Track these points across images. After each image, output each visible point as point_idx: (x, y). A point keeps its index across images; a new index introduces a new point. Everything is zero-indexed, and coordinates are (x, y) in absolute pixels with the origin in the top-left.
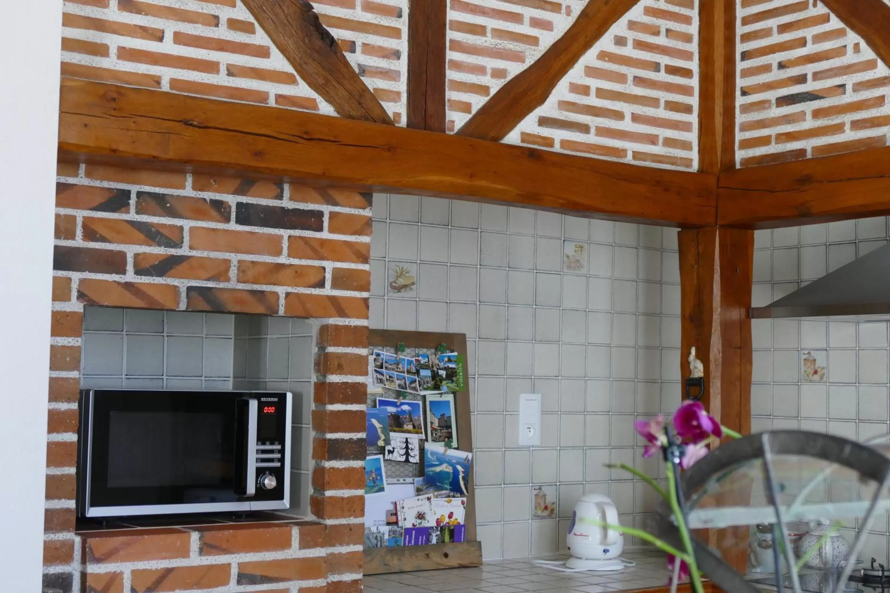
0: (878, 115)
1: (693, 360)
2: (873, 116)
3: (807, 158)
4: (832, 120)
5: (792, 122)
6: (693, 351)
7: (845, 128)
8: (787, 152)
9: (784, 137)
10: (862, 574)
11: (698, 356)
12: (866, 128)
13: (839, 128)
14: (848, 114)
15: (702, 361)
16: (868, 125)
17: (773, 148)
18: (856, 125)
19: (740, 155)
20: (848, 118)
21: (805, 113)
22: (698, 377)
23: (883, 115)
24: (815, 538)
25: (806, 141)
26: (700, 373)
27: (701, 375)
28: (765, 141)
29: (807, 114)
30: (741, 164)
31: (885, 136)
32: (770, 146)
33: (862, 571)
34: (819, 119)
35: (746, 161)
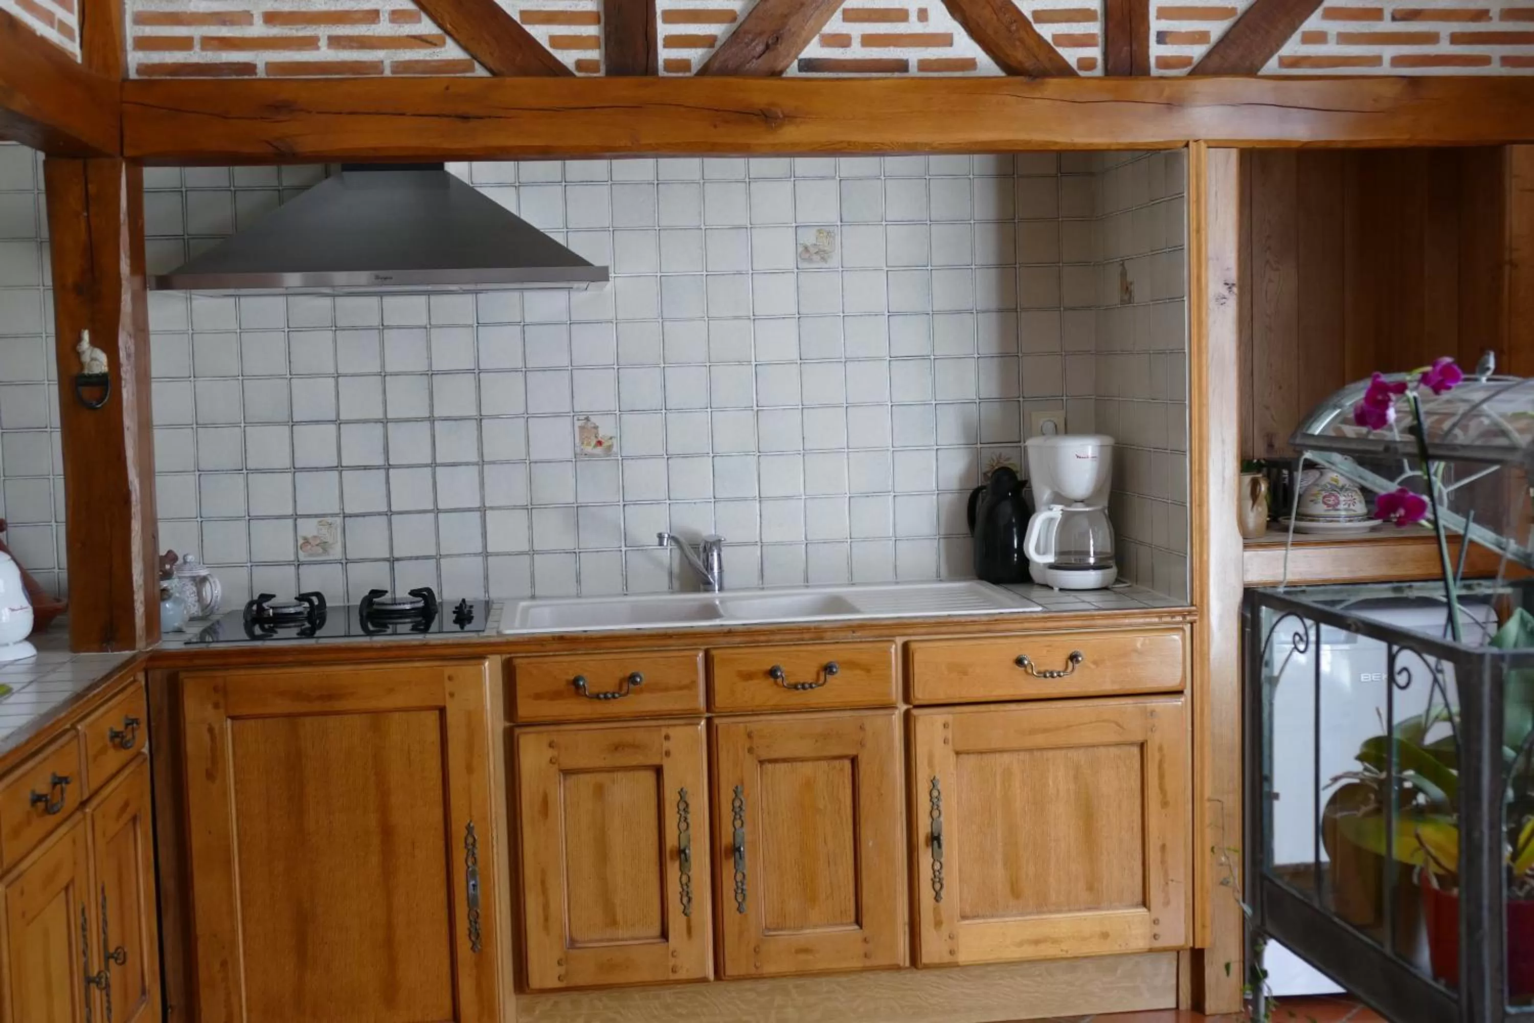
0: (370, 33)
1: (88, 349)
2: (362, 34)
3: (258, 77)
4: (297, 30)
5: (228, 23)
6: (86, 335)
7: (320, 44)
8: (221, 64)
9: (216, 42)
10: (271, 614)
11: (94, 343)
12: (352, 48)
13: (311, 43)
14: (322, 26)
15: (104, 350)
16: (355, 45)
17: (196, 56)
18: (335, 42)
19: (135, 58)
20: (323, 32)
21: (252, 15)
22: (100, 373)
23: (377, 34)
24: (188, 580)
25: (255, 52)
26: (103, 368)
27: (104, 369)
28: (185, 43)
29: (255, 16)
30: (138, 71)
31: (382, 62)
32: (192, 53)
33: (271, 611)
34: (275, 26)
35: (143, 69)
